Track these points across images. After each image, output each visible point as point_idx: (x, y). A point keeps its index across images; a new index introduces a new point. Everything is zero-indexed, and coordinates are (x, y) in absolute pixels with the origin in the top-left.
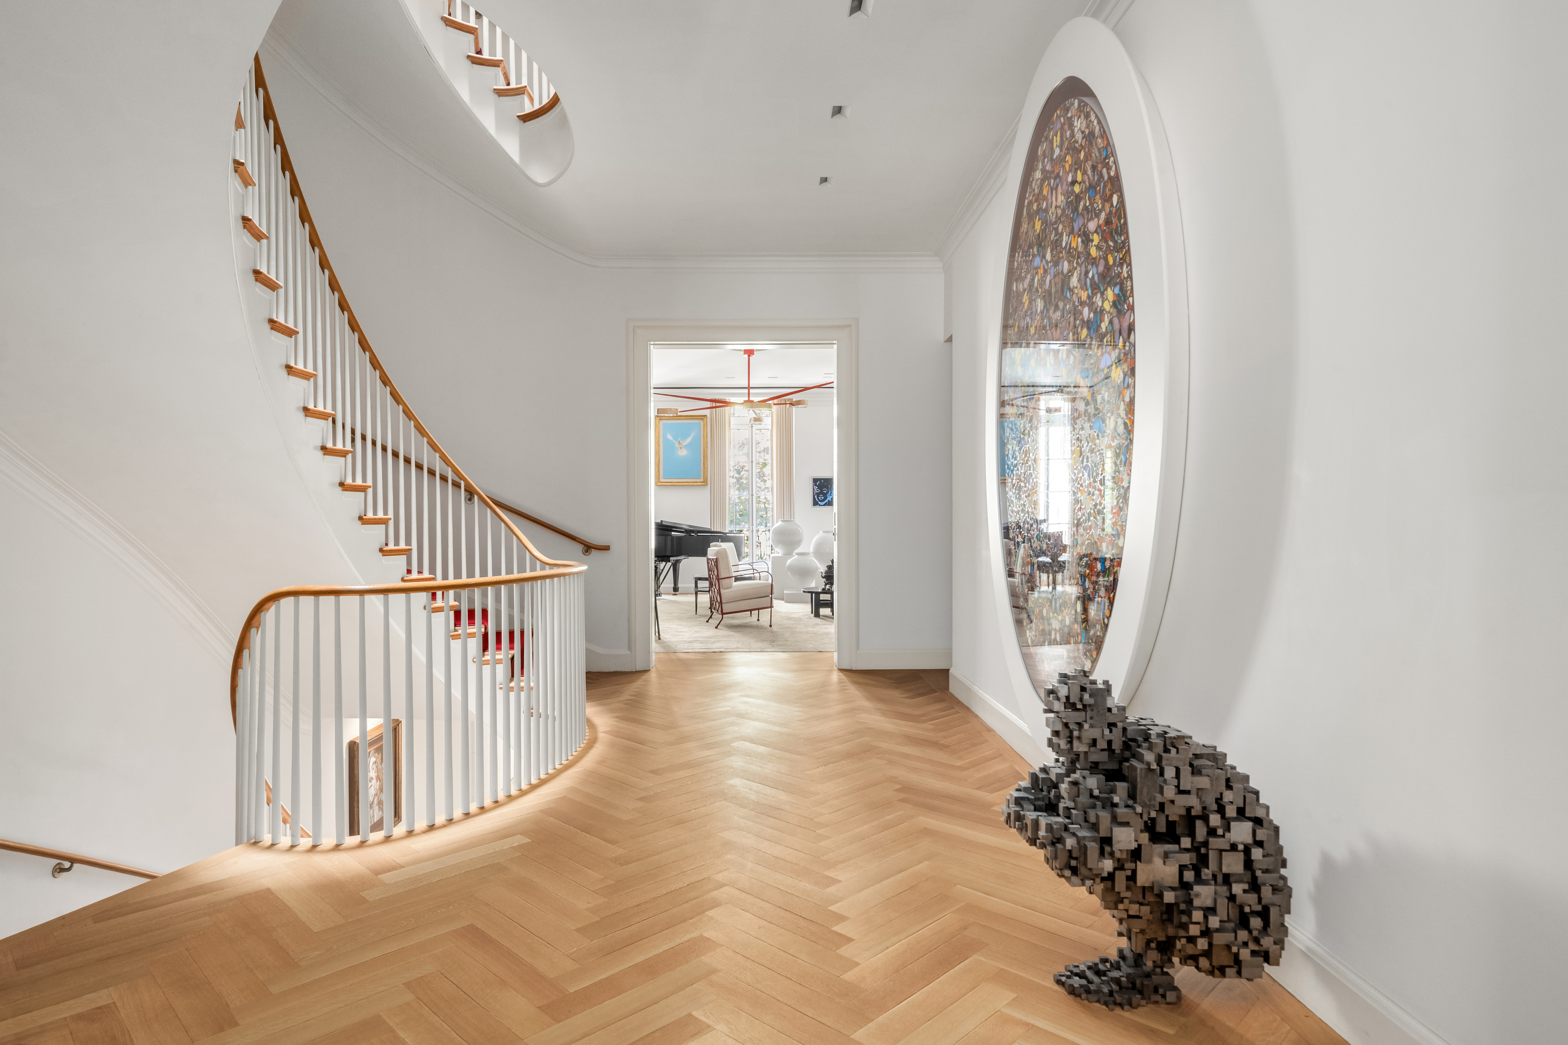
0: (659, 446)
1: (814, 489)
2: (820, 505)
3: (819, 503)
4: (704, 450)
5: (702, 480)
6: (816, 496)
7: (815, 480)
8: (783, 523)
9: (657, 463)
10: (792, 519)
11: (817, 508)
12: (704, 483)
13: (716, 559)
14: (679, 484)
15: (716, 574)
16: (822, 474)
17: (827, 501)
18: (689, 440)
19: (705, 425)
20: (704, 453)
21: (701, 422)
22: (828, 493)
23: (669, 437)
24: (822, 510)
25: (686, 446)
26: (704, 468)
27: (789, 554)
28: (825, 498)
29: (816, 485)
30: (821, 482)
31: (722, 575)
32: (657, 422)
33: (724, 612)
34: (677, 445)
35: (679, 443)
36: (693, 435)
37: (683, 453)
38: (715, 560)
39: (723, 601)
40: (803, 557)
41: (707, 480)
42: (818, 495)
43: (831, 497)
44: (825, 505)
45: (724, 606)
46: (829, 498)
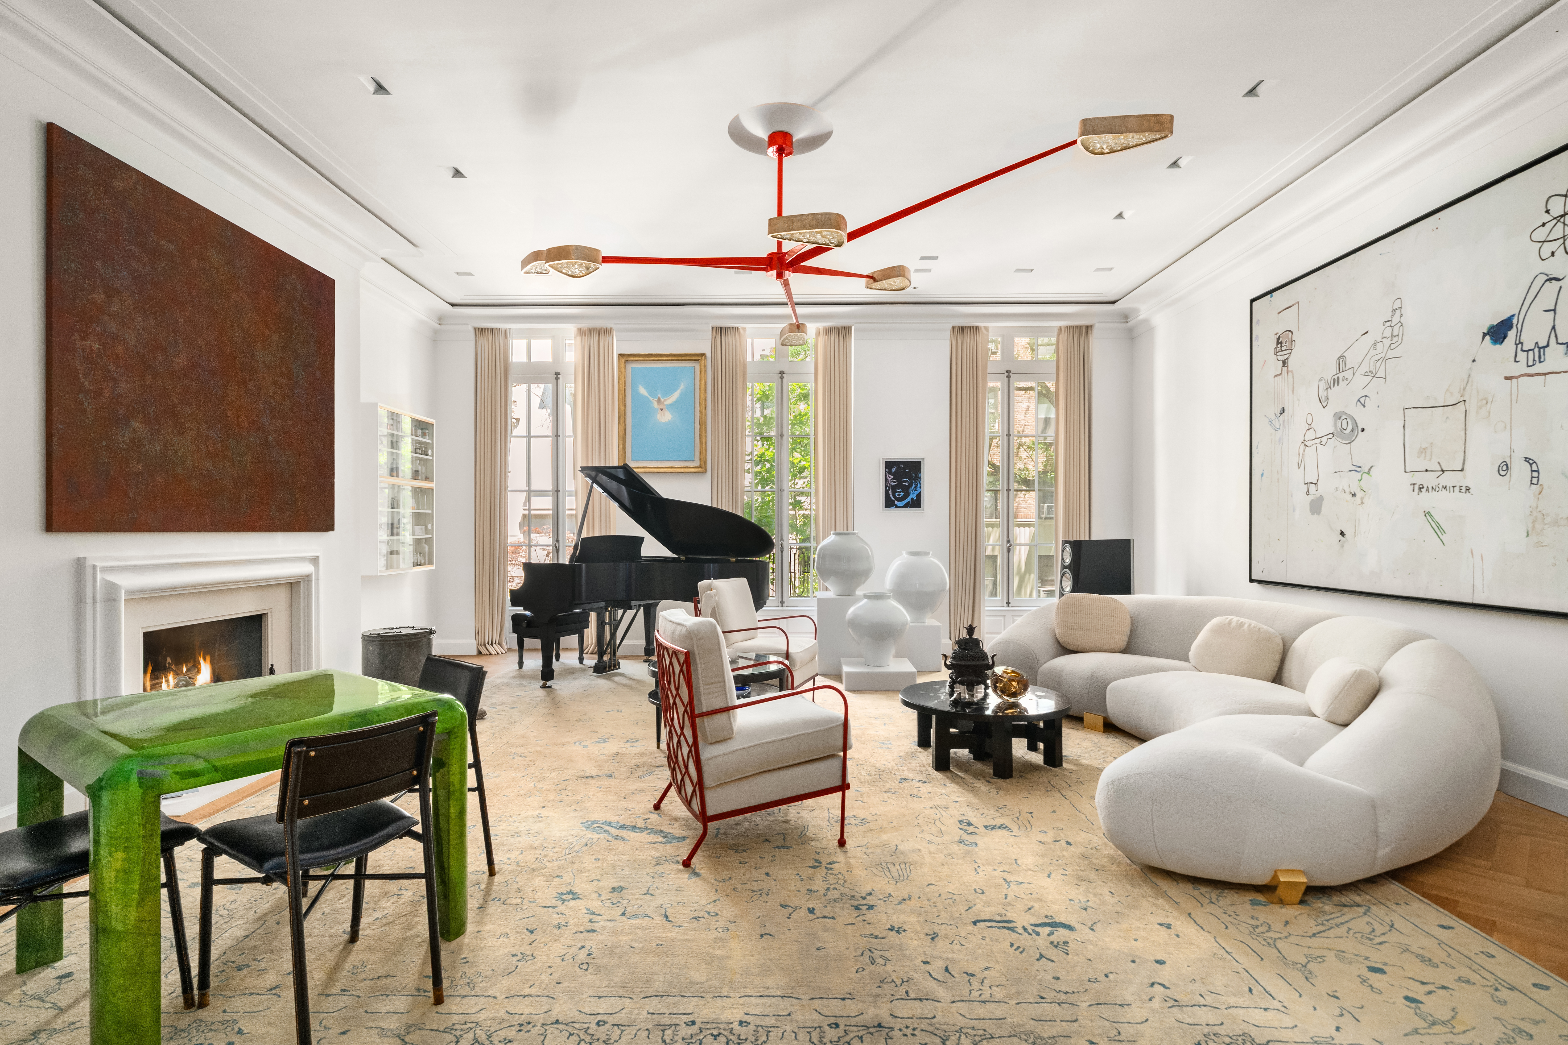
0: (625, 405)
1: (886, 480)
2: (897, 507)
3: (896, 502)
4: (701, 412)
5: (698, 465)
6: (890, 492)
7: (889, 465)
8: (838, 538)
9: (621, 435)
10: (850, 531)
11: (893, 511)
12: (700, 470)
13: (687, 654)
14: (658, 470)
15: (686, 699)
16: (904, 453)
17: (909, 499)
18: (675, 396)
19: (704, 371)
20: (701, 418)
21: (697, 366)
22: (910, 485)
23: (642, 391)
24: (903, 516)
25: (671, 407)
26: (701, 443)
27: (848, 593)
28: (907, 495)
29: (890, 472)
30: (899, 468)
31: (706, 703)
32: (622, 365)
33: (710, 812)
34: (655, 405)
35: (659, 401)
36: (682, 387)
37: (666, 417)
38: (682, 658)
39: (708, 781)
40: (879, 604)
41: (705, 463)
42: (894, 489)
43: (917, 493)
44: (906, 506)
45: (708, 795)
46: (913, 495)
